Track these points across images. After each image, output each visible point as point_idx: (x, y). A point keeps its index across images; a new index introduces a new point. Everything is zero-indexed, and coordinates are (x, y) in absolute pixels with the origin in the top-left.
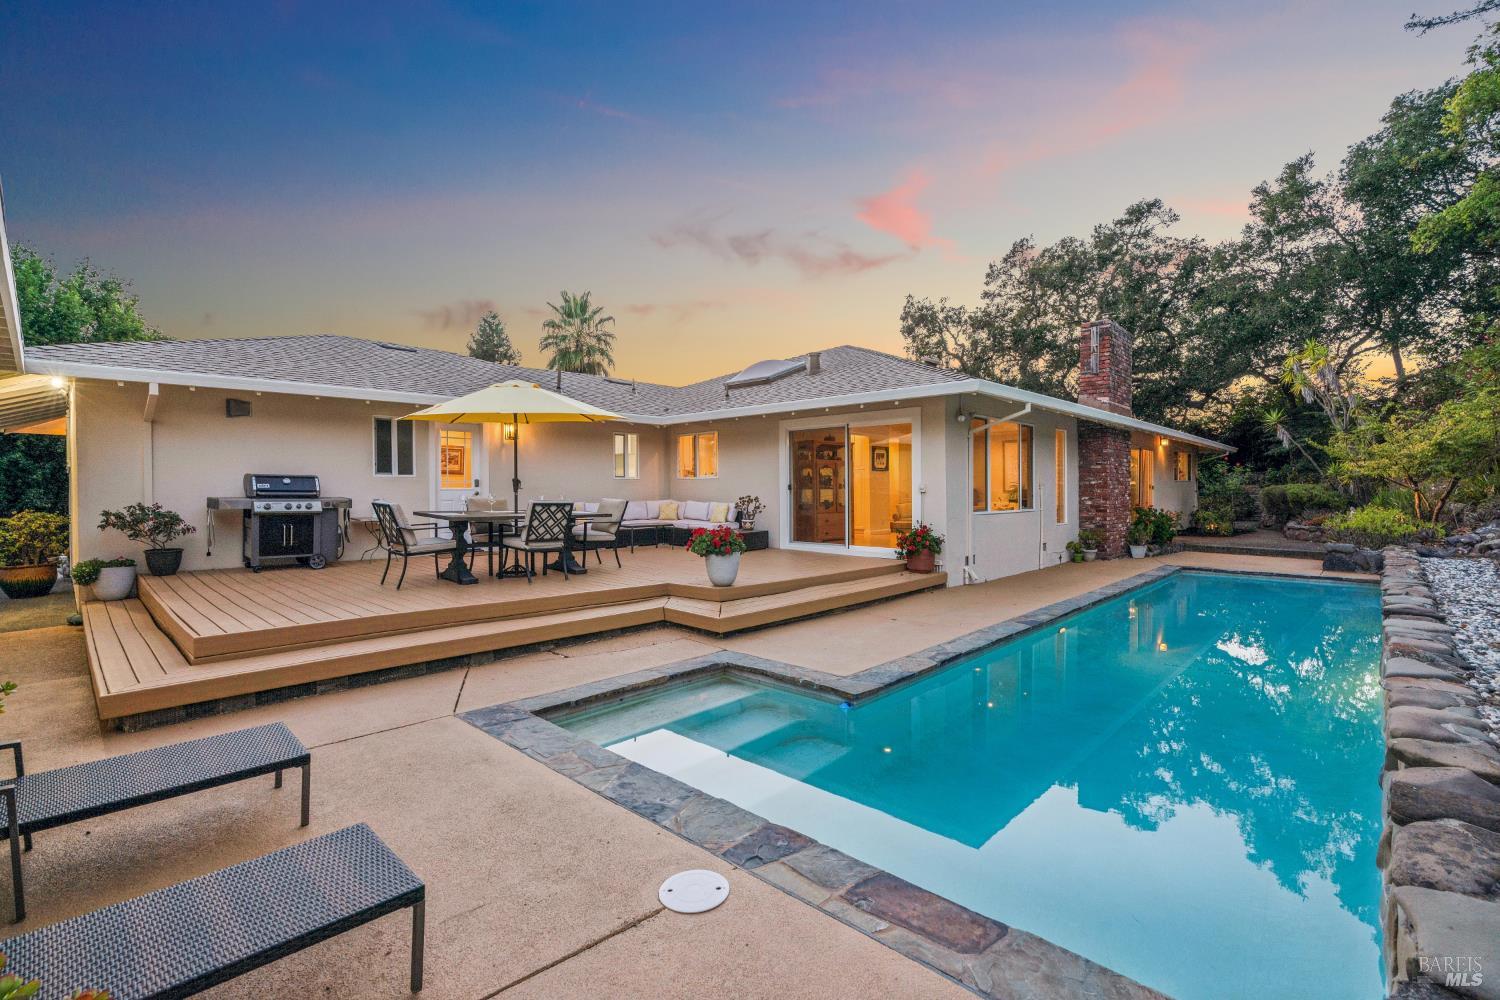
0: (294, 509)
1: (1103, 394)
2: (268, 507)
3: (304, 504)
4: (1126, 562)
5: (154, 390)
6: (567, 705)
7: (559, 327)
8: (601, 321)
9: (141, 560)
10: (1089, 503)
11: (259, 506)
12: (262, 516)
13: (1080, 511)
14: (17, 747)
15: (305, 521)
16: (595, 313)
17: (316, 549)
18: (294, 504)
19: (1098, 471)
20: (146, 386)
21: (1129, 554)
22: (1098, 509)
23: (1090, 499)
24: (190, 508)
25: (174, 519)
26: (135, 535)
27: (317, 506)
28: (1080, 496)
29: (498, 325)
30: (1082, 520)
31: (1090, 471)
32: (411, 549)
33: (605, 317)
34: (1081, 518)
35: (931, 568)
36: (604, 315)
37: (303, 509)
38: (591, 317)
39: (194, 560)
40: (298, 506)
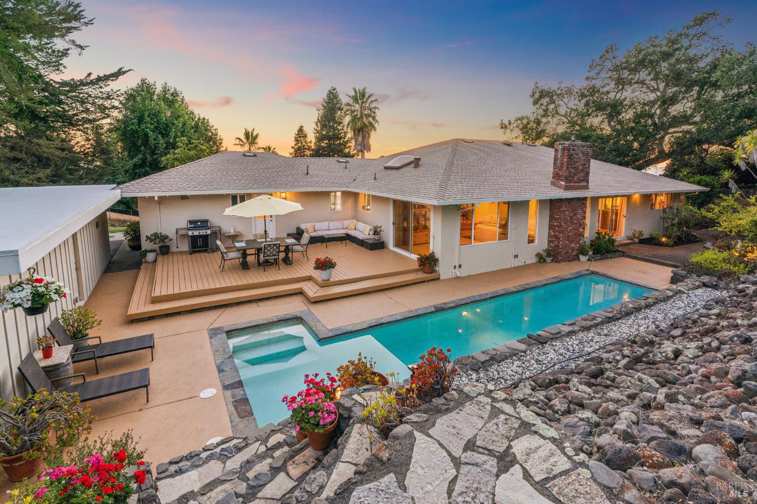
0: (201, 234)
1: (562, 180)
2: (193, 233)
3: (204, 231)
4: (576, 262)
5: (156, 198)
6: (238, 329)
7: (351, 106)
8: (372, 102)
9: (158, 249)
10: (553, 234)
11: (190, 233)
12: (192, 236)
13: (549, 237)
14: (100, 337)
15: (205, 237)
16: (369, 97)
17: (210, 246)
18: (201, 232)
19: (558, 219)
20: (154, 197)
21: (578, 259)
22: (556, 237)
23: (553, 232)
24: (171, 233)
25: (167, 237)
26: (155, 243)
27: (209, 232)
28: (549, 230)
29: (336, 93)
30: (549, 242)
31: (554, 218)
32: (226, 258)
33: (373, 99)
34: (548, 240)
35: (433, 271)
36: (373, 98)
37: (204, 234)
38: (367, 101)
39: (173, 249)
40: (203, 232)
